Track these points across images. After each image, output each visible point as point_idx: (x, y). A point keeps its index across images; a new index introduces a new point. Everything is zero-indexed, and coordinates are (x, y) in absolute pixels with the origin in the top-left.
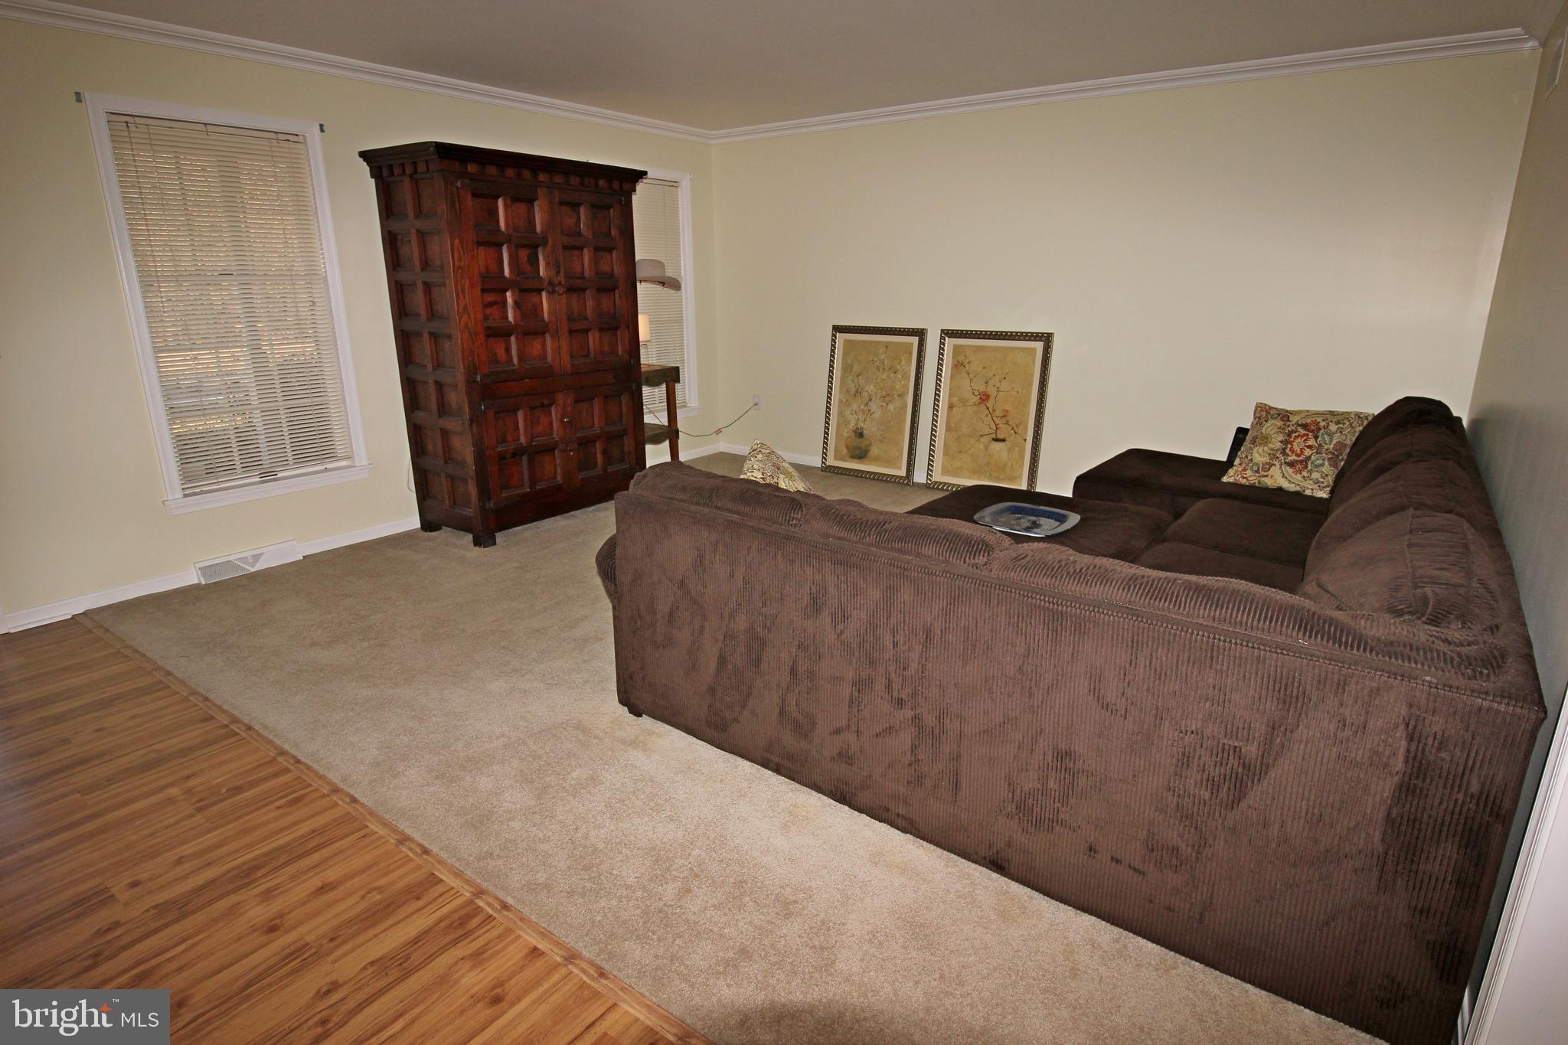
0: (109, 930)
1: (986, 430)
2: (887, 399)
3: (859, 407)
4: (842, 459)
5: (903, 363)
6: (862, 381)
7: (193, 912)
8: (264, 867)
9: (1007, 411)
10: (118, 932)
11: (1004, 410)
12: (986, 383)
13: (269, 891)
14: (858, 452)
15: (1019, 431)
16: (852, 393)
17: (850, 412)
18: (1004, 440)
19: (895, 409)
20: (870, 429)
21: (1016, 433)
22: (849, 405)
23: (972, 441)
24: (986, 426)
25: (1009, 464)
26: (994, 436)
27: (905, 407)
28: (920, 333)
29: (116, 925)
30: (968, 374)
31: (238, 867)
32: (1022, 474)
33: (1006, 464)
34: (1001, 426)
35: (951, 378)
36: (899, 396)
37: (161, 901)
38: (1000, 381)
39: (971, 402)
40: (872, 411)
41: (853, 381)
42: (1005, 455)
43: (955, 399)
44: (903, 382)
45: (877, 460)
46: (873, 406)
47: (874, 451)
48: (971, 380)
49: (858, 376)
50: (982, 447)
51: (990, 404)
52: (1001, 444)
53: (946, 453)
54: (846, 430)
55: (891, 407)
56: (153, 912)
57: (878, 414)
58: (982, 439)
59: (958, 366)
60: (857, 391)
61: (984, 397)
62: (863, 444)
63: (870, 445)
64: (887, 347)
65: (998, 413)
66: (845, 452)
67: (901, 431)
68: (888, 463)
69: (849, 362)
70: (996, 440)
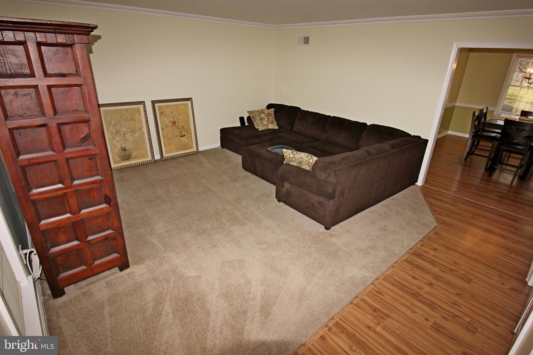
0: (445, 318)
1: (178, 134)
2: (134, 132)
3: (120, 138)
4: (119, 162)
5: (137, 116)
6: (118, 127)
7: (431, 301)
8: (410, 292)
9: (183, 126)
10: (445, 316)
11: (182, 126)
12: (174, 117)
13: (419, 288)
14: (126, 157)
15: (189, 131)
16: (114, 133)
17: (116, 142)
18: (184, 136)
19: (138, 135)
20: (128, 146)
21: (188, 132)
22: (114, 139)
23: (174, 139)
24: (177, 133)
25: (188, 143)
26: (181, 135)
27: (143, 133)
28: (142, 103)
29: (443, 317)
30: (166, 116)
31: (413, 298)
32: (193, 145)
33: (187, 143)
34: (182, 131)
35: (160, 119)
36: (139, 129)
37: (431, 310)
38: (178, 116)
39: (170, 126)
40: (127, 139)
41: (113, 128)
42: (186, 140)
43: (163, 126)
44: (139, 124)
45: (136, 157)
46: (127, 136)
47: (134, 154)
48: (168, 118)
49: (115, 125)
50: (178, 140)
51: (177, 124)
52: (184, 138)
53: (165, 146)
54: (116, 150)
55: (136, 135)
56: (435, 310)
57: (131, 139)
58: (177, 137)
59: (161, 113)
60: (117, 132)
61: (174, 123)
62: (127, 153)
63: (131, 152)
64: (127, 111)
65: (180, 127)
66: (119, 159)
67: (144, 143)
68: (142, 157)
69: (108, 120)
70: (182, 136)
